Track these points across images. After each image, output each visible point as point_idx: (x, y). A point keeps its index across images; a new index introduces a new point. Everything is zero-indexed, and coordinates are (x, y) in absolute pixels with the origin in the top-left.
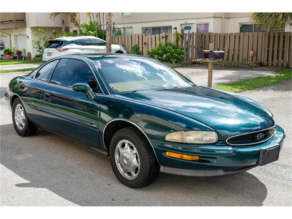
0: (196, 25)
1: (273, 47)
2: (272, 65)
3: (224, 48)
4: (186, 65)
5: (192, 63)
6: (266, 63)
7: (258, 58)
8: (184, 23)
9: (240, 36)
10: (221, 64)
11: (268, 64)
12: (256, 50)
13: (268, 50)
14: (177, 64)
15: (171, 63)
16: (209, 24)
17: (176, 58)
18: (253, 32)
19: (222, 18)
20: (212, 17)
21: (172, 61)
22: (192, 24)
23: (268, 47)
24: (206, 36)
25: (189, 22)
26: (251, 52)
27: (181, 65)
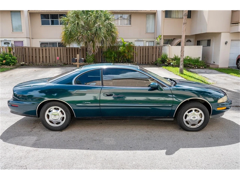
0: (14, 42)
1: (70, 55)
2: (70, 64)
3: (40, 55)
4: (18, 66)
5: (20, 65)
6: (66, 63)
7: (62, 61)
8: (4, 40)
9: (49, 49)
10: (41, 65)
11: (67, 63)
12: (60, 56)
13: (67, 56)
14: (13, 66)
15: (9, 66)
16: (23, 42)
17: (13, 62)
18: (57, 47)
19: (30, 38)
20: (25, 38)
21: (11, 64)
22: (11, 41)
23: (67, 55)
24: (26, 48)
25: (8, 39)
26: (58, 58)
27: (16, 67)
